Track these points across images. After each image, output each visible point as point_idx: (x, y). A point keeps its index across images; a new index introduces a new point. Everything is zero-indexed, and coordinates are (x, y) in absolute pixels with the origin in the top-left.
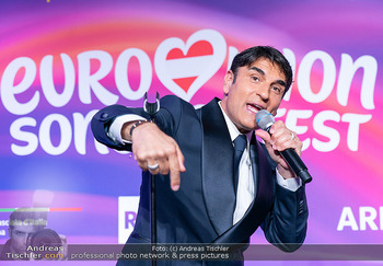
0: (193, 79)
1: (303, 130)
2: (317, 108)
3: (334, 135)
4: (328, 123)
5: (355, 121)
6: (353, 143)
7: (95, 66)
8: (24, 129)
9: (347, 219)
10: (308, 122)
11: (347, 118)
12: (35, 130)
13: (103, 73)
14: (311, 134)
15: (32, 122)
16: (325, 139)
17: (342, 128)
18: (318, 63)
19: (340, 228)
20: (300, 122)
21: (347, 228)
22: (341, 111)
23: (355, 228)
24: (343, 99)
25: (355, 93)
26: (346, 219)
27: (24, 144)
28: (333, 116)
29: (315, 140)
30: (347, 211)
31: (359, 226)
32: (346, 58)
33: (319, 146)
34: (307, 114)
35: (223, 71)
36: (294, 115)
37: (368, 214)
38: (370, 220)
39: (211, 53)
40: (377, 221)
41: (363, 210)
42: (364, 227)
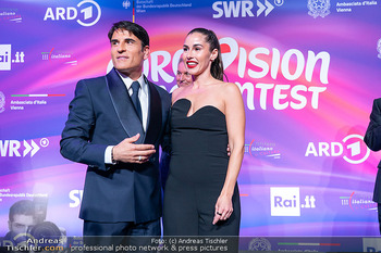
1: (284, 96)
2: (293, 84)
3: (303, 100)
4: (300, 92)
5: (316, 91)
6: (315, 104)
7: (161, 60)
10: (288, 92)
13: (165, 64)
14: (290, 99)
16: (298, 102)
17: (308, 95)
18: (294, 56)
19: (307, 155)
20: (282, 92)
21: (311, 155)
22: (308, 85)
23: (316, 155)
24: (309, 77)
25: (316, 74)
26: (311, 149)
28: (304, 88)
29: (291, 103)
30: (311, 145)
31: (318, 153)
32: (311, 53)
33: (294, 106)
34: (287, 87)
35: (236, 62)
36: (279, 88)
37: (324, 147)
38: (325, 150)
39: (229, 51)
40: (329, 151)
41: (321, 144)
42: (321, 154)
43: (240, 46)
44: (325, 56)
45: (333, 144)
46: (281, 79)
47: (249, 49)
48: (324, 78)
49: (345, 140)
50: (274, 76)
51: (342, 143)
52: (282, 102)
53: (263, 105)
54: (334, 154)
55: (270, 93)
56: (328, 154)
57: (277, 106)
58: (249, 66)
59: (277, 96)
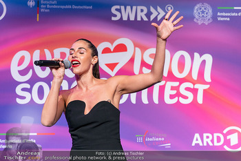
0: (117, 64)
1: (174, 92)
2: (182, 81)
3: (190, 95)
4: (187, 89)
5: (201, 88)
6: (200, 100)
7: (63, 56)
8: (23, 90)
9: (197, 140)
10: (177, 88)
11: (197, 86)
12: (30, 90)
14: (179, 95)
15: (28, 86)
16: (186, 98)
17: (195, 91)
18: (182, 57)
19: (193, 144)
20: (173, 88)
21: (197, 145)
22: (194, 83)
23: (201, 144)
24: (195, 76)
25: (201, 73)
27: (23, 98)
28: (190, 85)
29: (180, 98)
30: (197, 135)
31: (203, 143)
32: (196, 55)
33: (182, 101)
34: (176, 84)
35: (132, 60)
36: (169, 84)
37: (208, 137)
38: (209, 140)
39: (126, 50)
40: (212, 141)
41: (205, 135)
42: (205, 144)
43: (136, 46)
44: (208, 58)
45: (215, 135)
46: (171, 77)
47: (143, 49)
48: (208, 78)
49: (225, 132)
50: (165, 74)
51: (223, 134)
52: (172, 97)
53: (156, 100)
54: (216, 144)
55: (162, 89)
56: (211, 144)
57: (168, 101)
58: (144, 64)
59: (168, 92)
